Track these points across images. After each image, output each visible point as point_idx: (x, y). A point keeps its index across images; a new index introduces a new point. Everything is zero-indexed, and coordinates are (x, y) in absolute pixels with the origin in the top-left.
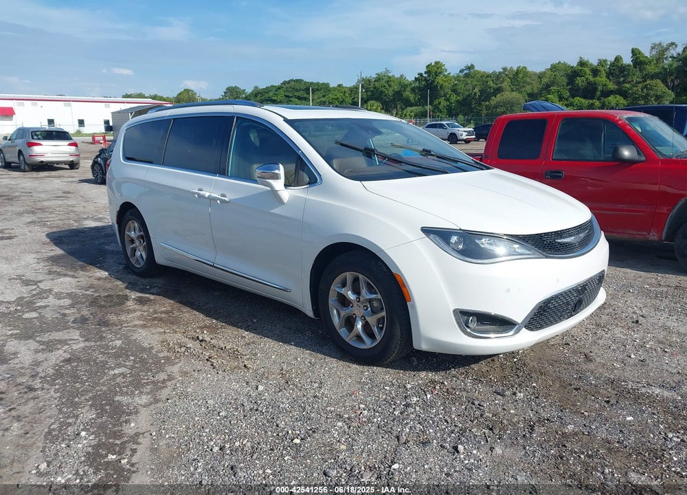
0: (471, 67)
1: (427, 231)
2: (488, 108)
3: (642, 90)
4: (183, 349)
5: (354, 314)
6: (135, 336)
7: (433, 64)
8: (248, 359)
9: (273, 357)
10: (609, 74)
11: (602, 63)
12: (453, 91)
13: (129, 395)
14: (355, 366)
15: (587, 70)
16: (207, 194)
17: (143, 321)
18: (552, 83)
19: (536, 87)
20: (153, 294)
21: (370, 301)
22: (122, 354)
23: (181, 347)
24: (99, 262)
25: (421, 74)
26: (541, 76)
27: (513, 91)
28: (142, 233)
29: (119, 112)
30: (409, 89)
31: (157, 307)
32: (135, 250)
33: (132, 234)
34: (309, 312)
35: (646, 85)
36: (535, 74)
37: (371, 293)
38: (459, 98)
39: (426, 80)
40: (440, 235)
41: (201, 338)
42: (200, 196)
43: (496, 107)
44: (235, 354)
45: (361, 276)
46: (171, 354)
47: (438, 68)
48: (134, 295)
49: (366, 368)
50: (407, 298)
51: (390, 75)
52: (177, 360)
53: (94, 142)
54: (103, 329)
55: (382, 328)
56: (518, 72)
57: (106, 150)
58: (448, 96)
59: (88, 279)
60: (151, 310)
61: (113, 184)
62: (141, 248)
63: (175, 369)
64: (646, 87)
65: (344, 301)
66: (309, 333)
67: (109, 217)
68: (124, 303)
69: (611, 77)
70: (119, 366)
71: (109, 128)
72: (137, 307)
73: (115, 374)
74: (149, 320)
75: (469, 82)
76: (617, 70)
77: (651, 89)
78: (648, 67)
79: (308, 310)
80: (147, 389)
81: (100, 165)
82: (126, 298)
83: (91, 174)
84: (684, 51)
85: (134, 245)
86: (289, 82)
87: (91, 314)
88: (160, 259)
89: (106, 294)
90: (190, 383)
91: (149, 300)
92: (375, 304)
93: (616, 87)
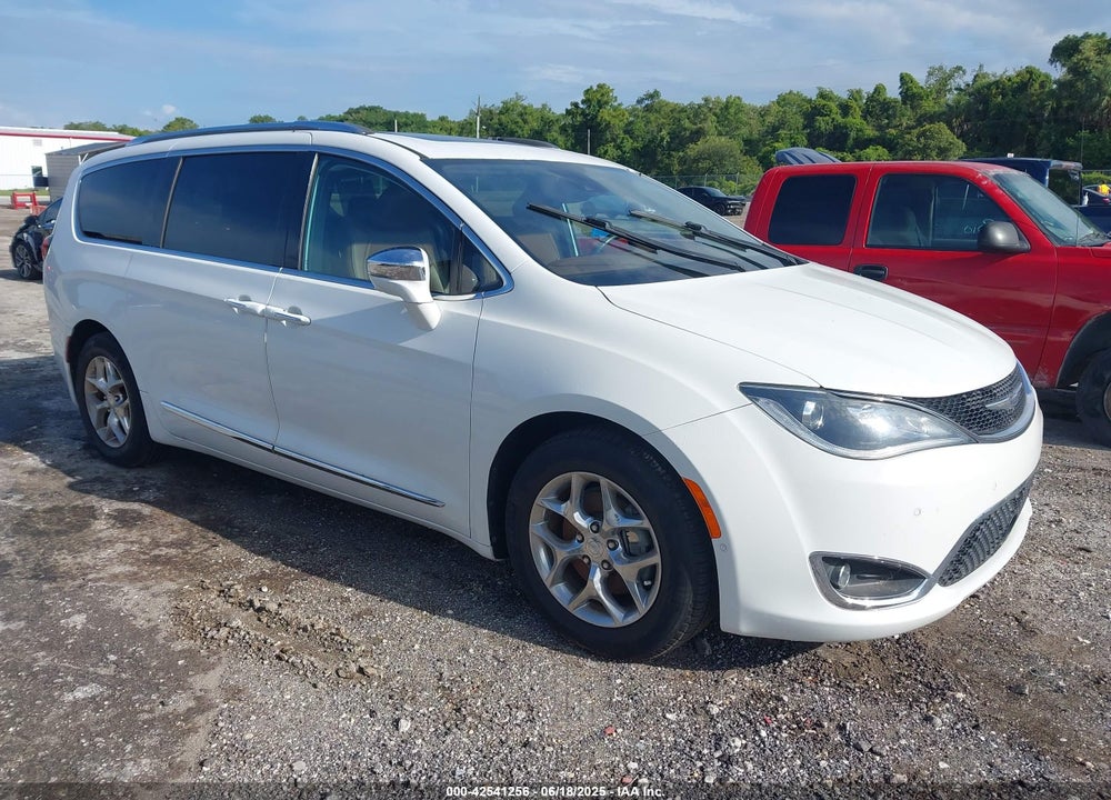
0: (654, 95)
1: (752, 391)
2: (682, 161)
3: (918, 140)
4: (224, 632)
5: (584, 556)
6: (117, 602)
7: (595, 88)
8: (364, 654)
9: (417, 647)
10: (867, 113)
11: (855, 95)
12: (626, 132)
13: (113, 757)
14: (590, 663)
15: (833, 105)
16: (260, 308)
17: (132, 564)
18: (782, 124)
19: (755, 129)
20: (148, 502)
21: (622, 532)
22: (89, 647)
23: (218, 626)
24: (31, 435)
25: (576, 105)
26: (763, 113)
27: (720, 134)
28: (122, 381)
29: (59, 153)
30: (556, 128)
31: (158, 532)
32: (107, 414)
33: (101, 383)
34: (485, 548)
35: (925, 132)
36: (754, 109)
37: (627, 516)
38: (635, 144)
39: (583, 113)
40: (781, 400)
41: (257, 604)
42: (244, 310)
43: (696, 160)
44: (334, 644)
45: (603, 481)
46: (199, 642)
47: (603, 95)
48: (108, 506)
49: (614, 668)
50: (711, 531)
51: (525, 103)
52: (213, 659)
53: (15, 205)
54: (45, 587)
55: (648, 589)
56: (727, 107)
57: (38, 218)
58: (619, 141)
59: (8, 472)
60: (147, 540)
61: (58, 284)
62: (120, 411)
63: (208, 681)
64: (923, 134)
65: (561, 529)
66: (477, 587)
67: (48, 343)
68: (88, 525)
69: (869, 118)
70: (83, 678)
71: (41, 181)
72: (115, 532)
73: (75, 703)
74: (145, 561)
75: (652, 118)
76: (877, 106)
77: (932, 138)
78: (924, 103)
79: (482, 544)
80: (151, 738)
81: (27, 245)
82: (92, 513)
83: (11, 261)
84: (974, 80)
85: (105, 404)
86: (357, 111)
87: (18, 552)
88: (158, 432)
89: (48, 505)
90: (248, 717)
91: (140, 517)
92: (633, 538)
93: (877, 133)
